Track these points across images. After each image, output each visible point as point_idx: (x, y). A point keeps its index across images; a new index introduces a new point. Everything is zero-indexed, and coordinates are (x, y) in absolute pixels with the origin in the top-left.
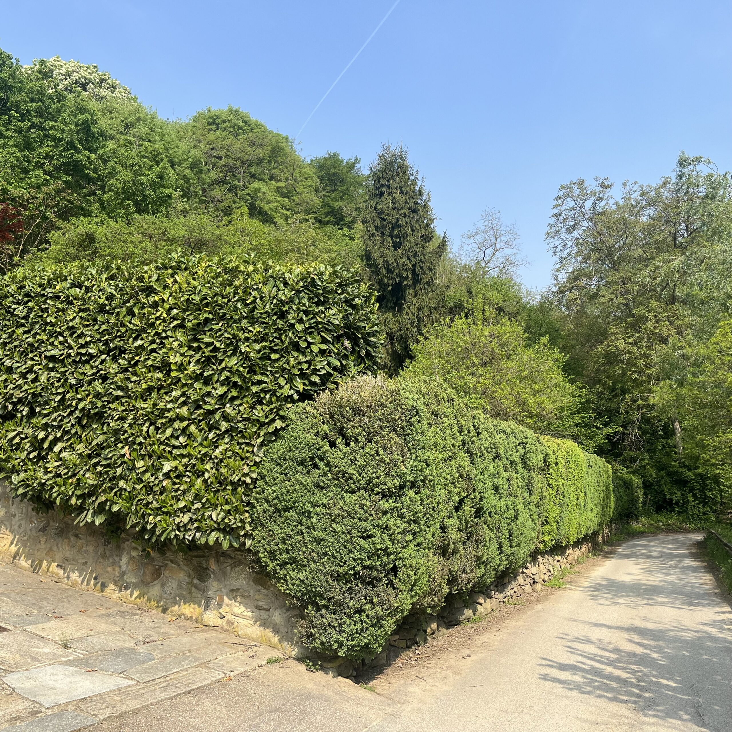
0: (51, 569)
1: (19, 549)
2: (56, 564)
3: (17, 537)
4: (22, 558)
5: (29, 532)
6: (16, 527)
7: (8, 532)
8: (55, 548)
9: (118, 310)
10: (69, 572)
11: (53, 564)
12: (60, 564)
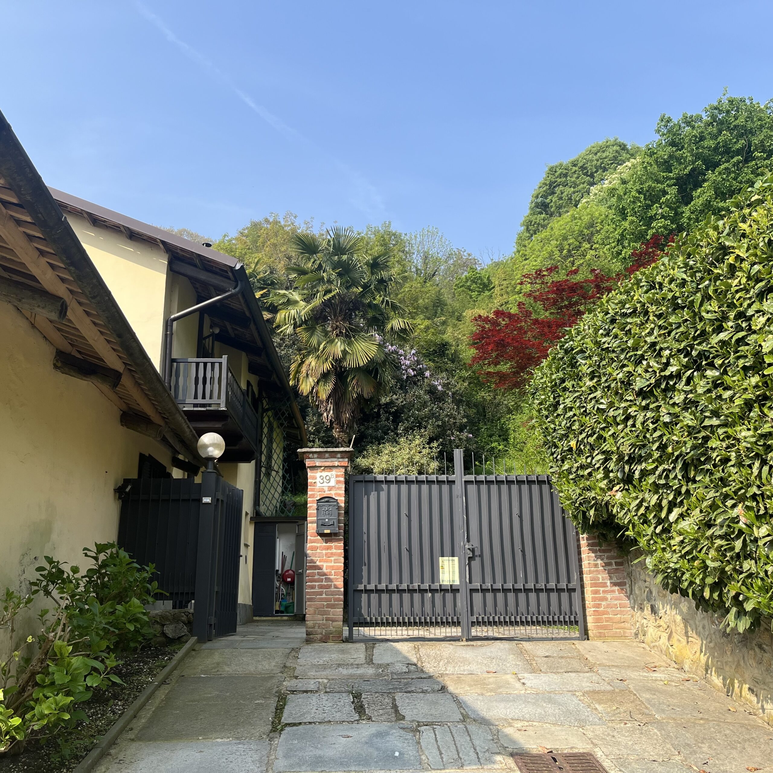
0: (743, 693)
1: (708, 658)
2: (747, 686)
3: (704, 642)
4: (713, 673)
5: (714, 637)
6: (700, 629)
7: (695, 636)
8: (742, 663)
10: (762, 702)
11: (744, 685)
12: (752, 687)
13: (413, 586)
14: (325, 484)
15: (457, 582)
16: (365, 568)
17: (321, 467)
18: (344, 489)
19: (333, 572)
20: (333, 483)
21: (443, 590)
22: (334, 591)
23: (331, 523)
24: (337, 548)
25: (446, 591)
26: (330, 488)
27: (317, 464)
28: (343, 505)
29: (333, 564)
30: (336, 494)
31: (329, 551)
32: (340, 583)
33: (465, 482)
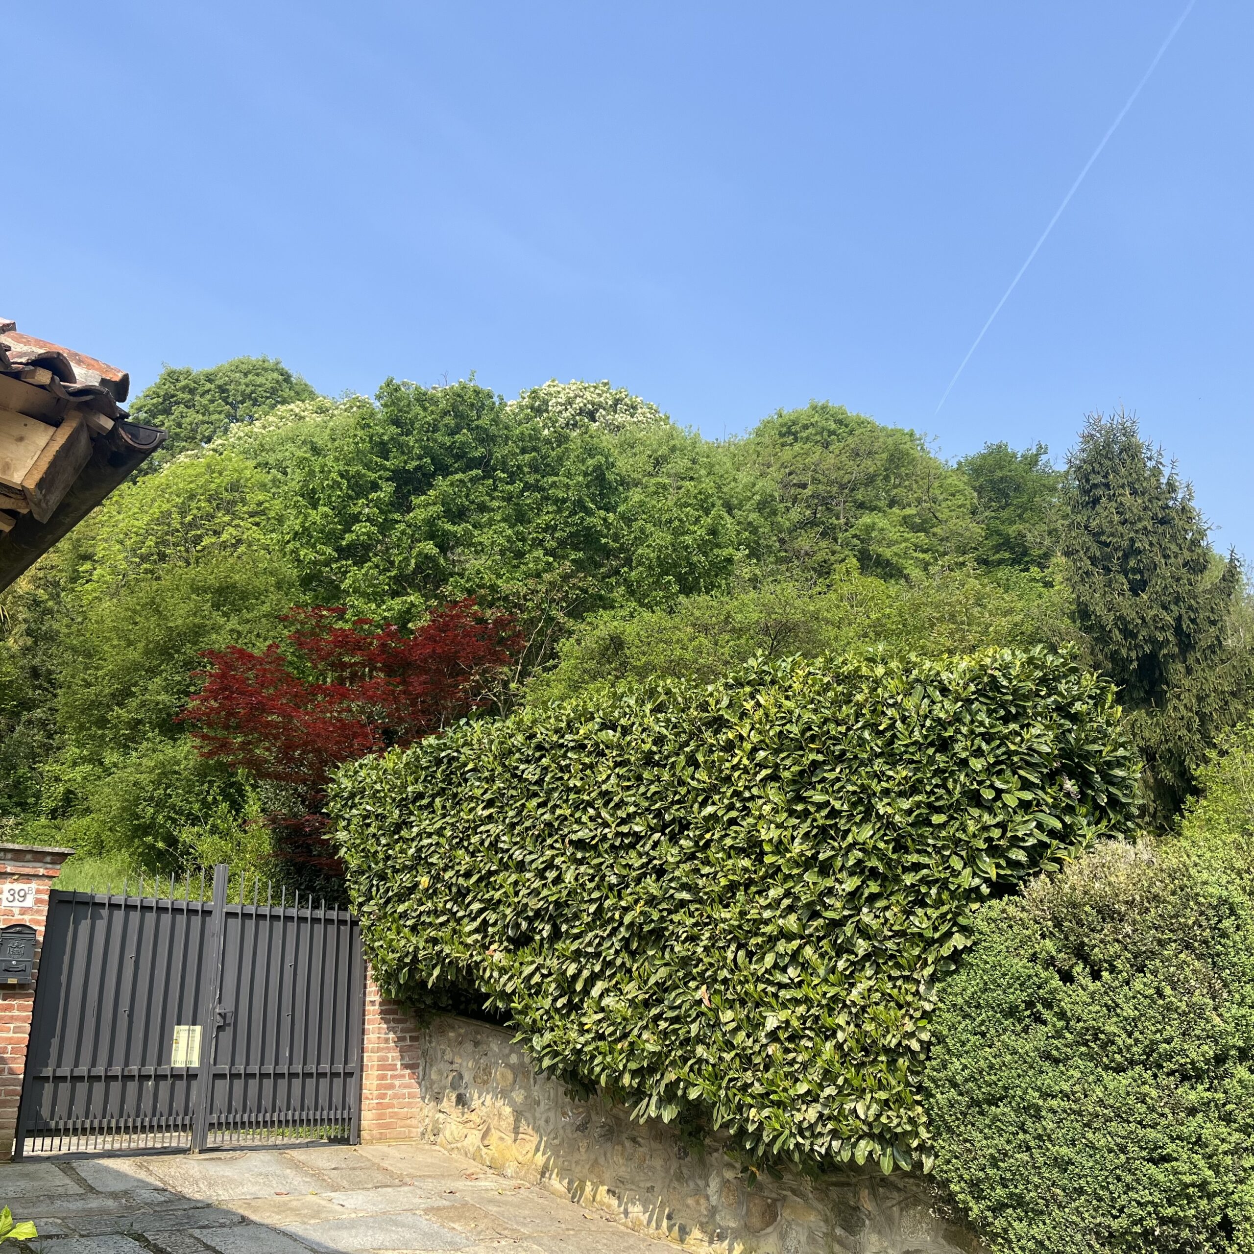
0: (598, 1198)
1: (549, 1159)
2: (606, 1188)
3: (545, 1139)
4: (554, 1176)
5: (561, 1132)
6: (542, 1123)
7: (530, 1131)
8: (602, 1160)
9: (673, 759)
10: (626, 1204)
11: (601, 1188)
12: (613, 1189)
13: (130, 1071)
14: (16, 903)
15: (196, 1064)
16: (55, 1042)
17: (13, 874)
18: (46, 913)
19: (9, 1047)
20: (29, 902)
21: (176, 1076)
22: (6, 1079)
23: (21, 966)
24: (21, 1008)
25: (179, 1077)
26: (24, 911)
27: (9, 870)
28: (41, 939)
29: (11, 1035)
30: (30, 921)
31: (7, 1013)
32: (19, 1066)
33: (227, 913)
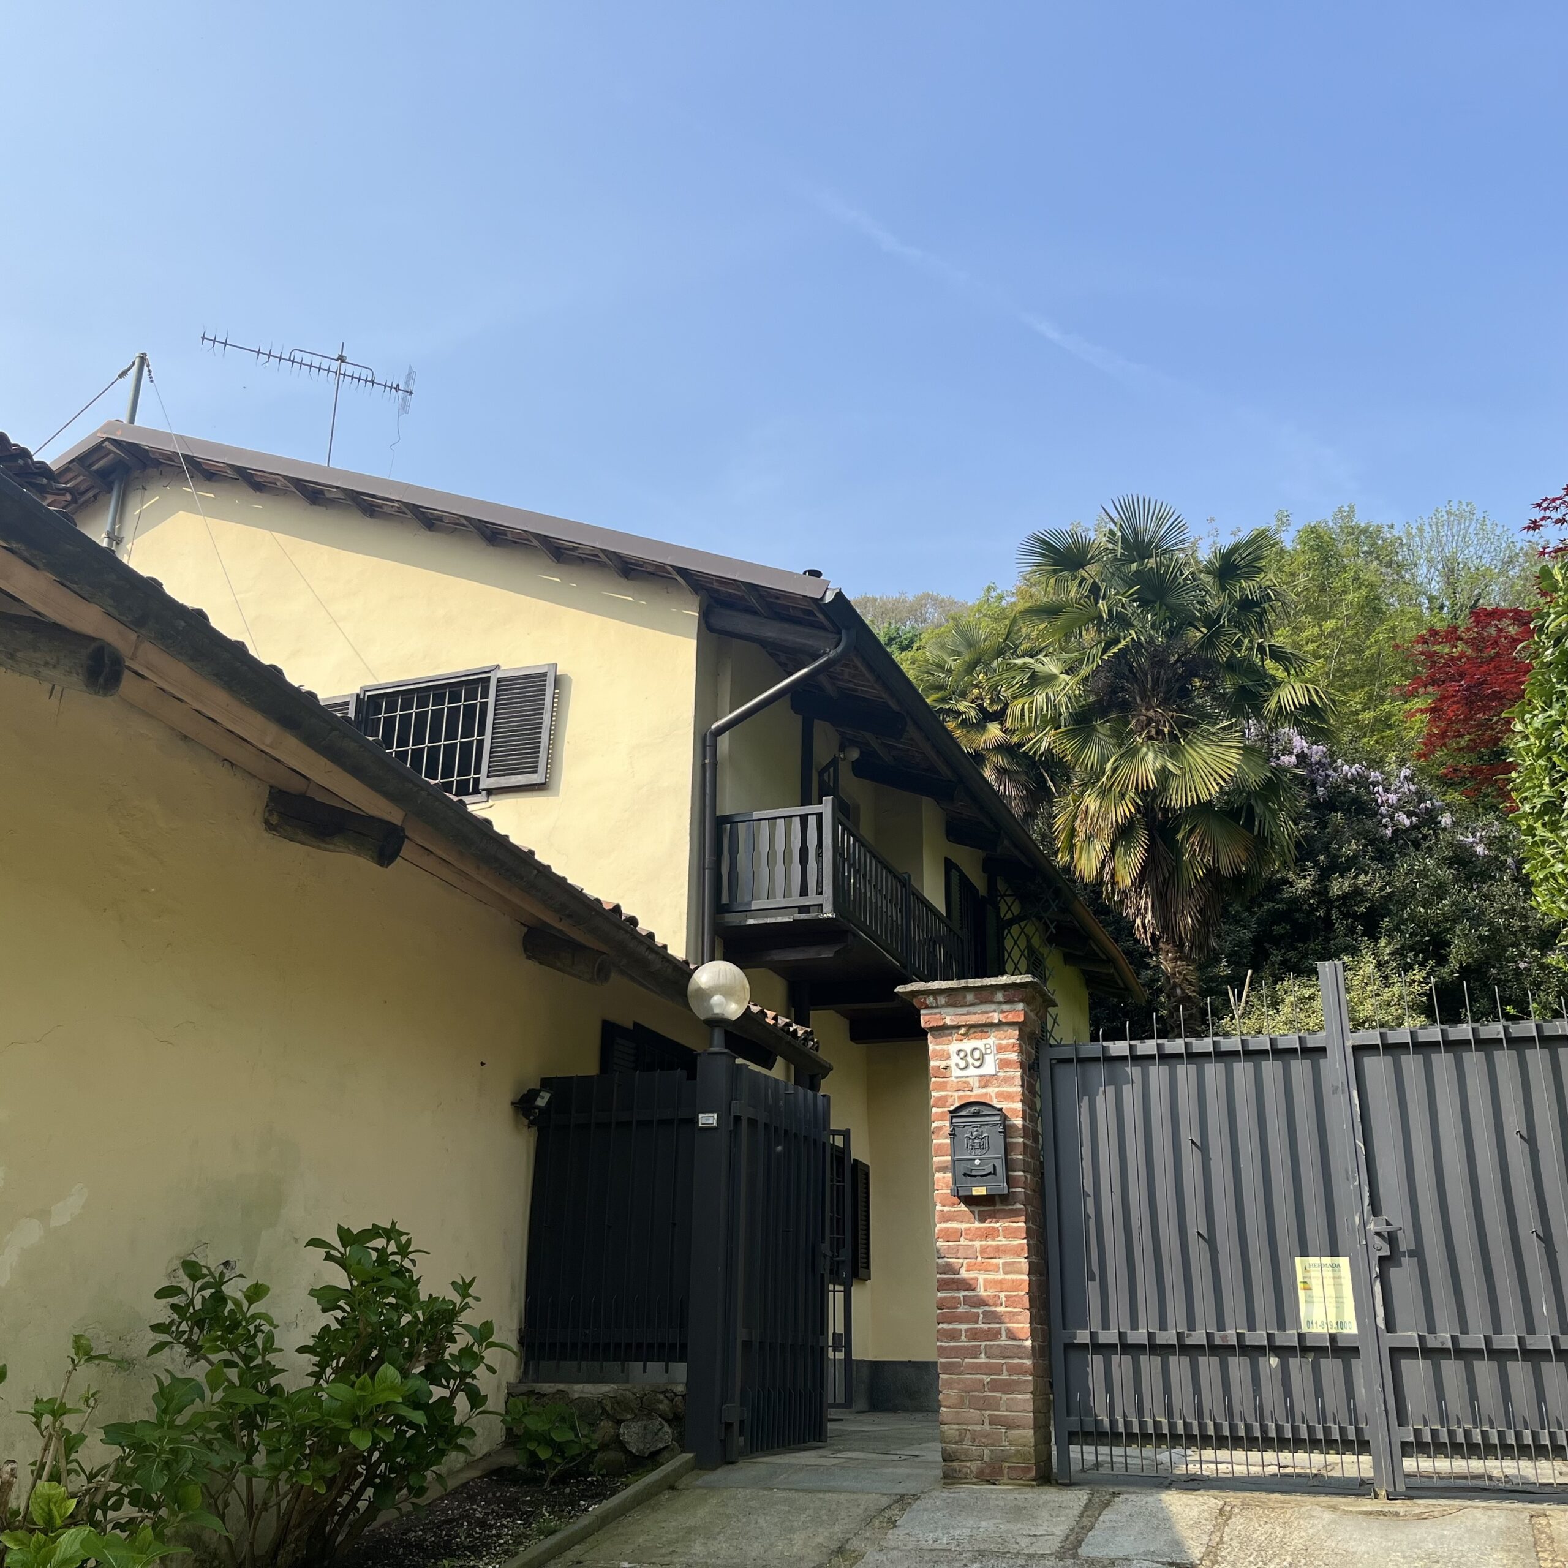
13: (1224, 1338)
14: (971, 1071)
15: (1352, 1329)
16: (1093, 1289)
17: (959, 1027)
18: (1018, 1081)
19: (1002, 1295)
20: (990, 1068)
21: (1305, 1348)
22: (1006, 1347)
23: (989, 1169)
24: (1010, 1234)
25: (1319, 1351)
26: (986, 1081)
27: (948, 1021)
28: (1019, 1122)
29: (1001, 1276)
30: (999, 1095)
31: (990, 1243)
32: (1022, 1325)
33: (1356, 1048)
